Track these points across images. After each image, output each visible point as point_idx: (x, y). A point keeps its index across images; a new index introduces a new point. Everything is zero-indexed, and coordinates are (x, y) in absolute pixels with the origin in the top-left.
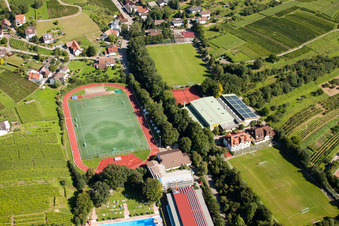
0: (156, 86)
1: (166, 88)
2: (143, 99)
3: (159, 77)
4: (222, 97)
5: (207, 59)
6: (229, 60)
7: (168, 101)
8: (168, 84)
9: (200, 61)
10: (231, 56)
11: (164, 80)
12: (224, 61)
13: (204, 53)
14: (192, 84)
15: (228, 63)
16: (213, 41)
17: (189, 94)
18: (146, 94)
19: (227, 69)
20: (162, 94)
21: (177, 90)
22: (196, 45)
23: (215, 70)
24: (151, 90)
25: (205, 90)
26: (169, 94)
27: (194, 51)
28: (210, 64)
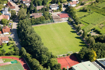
0: (44, 56)
1: (52, 57)
2: (35, 66)
3: (46, 49)
4: (96, 61)
5: (80, 33)
6: (98, 32)
7: (55, 66)
8: (53, 54)
9: (75, 35)
10: (99, 30)
11: (50, 51)
12: (94, 34)
13: (78, 29)
14: (71, 53)
15: (98, 35)
16: (83, 19)
17: (70, 61)
18: (36, 62)
19: (98, 40)
20: (49, 62)
21: (60, 58)
22: (70, 23)
23: (88, 41)
24: (40, 59)
25: (82, 56)
26: (55, 62)
27: (70, 28)
28: (83, 36)
